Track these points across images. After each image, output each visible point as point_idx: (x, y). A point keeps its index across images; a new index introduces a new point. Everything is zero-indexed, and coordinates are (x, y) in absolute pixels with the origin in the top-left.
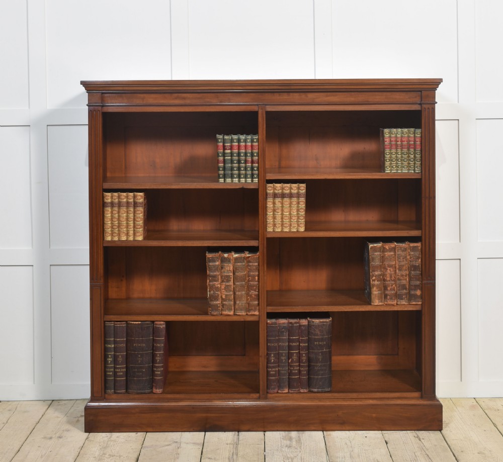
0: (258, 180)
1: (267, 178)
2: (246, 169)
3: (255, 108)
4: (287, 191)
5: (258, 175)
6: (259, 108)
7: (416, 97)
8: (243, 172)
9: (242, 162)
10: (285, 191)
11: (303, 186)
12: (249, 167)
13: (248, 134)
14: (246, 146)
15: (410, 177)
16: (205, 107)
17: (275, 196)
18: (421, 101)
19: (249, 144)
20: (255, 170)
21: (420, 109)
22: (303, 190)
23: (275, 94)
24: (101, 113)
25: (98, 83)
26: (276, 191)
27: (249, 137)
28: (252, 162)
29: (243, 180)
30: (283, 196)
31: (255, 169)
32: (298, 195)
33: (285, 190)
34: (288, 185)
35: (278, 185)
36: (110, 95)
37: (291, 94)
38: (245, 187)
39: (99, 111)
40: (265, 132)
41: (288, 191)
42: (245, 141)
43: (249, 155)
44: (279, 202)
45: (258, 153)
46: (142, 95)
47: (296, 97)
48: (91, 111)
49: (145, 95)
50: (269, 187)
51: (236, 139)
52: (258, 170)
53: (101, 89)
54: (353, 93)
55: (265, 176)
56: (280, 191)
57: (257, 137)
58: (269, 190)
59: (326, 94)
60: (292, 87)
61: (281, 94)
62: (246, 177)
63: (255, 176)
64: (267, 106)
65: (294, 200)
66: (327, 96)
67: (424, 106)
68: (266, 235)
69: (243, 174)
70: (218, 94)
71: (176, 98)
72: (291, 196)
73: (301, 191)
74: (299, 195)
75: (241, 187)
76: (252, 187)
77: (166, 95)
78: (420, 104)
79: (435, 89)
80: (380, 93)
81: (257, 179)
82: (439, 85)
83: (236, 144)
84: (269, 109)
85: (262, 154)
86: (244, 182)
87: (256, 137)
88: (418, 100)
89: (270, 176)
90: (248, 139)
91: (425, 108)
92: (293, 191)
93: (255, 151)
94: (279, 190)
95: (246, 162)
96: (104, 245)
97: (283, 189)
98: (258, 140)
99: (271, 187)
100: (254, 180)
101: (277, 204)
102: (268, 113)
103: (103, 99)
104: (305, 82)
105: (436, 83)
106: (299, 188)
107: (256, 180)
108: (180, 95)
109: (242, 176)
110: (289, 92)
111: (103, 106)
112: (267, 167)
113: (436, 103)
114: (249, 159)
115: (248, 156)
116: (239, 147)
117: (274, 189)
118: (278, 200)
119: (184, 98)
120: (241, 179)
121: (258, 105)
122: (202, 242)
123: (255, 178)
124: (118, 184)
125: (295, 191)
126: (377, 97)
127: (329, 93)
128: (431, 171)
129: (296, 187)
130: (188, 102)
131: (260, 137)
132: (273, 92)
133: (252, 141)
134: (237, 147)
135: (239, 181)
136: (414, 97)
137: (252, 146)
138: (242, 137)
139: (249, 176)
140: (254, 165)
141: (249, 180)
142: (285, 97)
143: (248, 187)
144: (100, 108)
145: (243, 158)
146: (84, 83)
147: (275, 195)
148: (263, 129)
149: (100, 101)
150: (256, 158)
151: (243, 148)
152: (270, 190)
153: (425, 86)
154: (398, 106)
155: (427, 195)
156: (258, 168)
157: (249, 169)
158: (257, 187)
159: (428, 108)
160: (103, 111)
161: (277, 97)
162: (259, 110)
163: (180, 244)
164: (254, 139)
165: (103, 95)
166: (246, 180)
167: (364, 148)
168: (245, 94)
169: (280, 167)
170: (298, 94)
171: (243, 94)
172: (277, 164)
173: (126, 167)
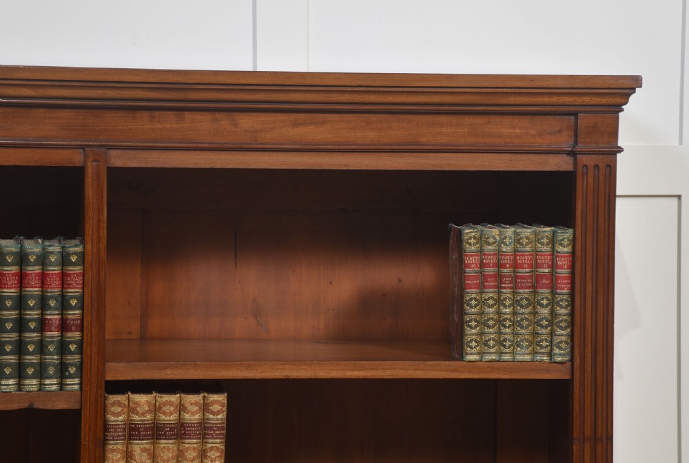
0: (81, 384)
1: (109, 377)
2: (42, 348)
3: (76, 158)
4: (169, 418)
5: (81, 367)
6: (86, 156)
7: (560, 132)
8: (34, 359)
9: (32, 325)
10: (163, 417)
11: (218, 400)
12: (52, 342)
13: (48, 236)
14: (43, 277)
15: (538, 376)
17: (132, 432)
18: (576, 143)
19: (55, 270)
20: (71, 353)
21: (570, 168)
22: (218, 413)
23: (138, 114)
26: (136, 418)
27: (55, 247)
28: (64, 326)
29: (32, 384)
30: (156, 432)
31: (73, 347)
32: (204, 430)
33: (164, 413)
34: (174, 398)
35: (142, 399)
37: (188, 115)
38: (39, 405)
40: (104, 233)
41: (172, 417)
42: (43, 259)
43: (52, 303)
44: (144, 450)
45: (81, 299)
47: (202, 125)
50: (114, 404)
51: (12, 254)
52: (81, 350)
54: (374, 117)
55: (102, 372)
56: (149, 417)
57: (79, 249)
58: (113, 414)
59: (293, 116)
60: (192, 95)
61: (156, 113)
62: (41, 373)
63: (72, 370)
64: (113, 153)
65: (191, 445)
66: (295, 124)
67: (583, 159)
69: (32, 365)
72: (180, 431)
73: (211, 416)
74: (205, 428)
75: (26, 405)
76: (61, 405)
78: (572, 153)
79: (618, 108)
80: (453, 119)
81: (77, 381)
82: (629, 95)
83: (14, 269)
84: (120, 160)
85: (95, 302)
86: (35, 388)
87: (74, 247)
88: (565, 141)
89: (117, 371)
90: (52, 253)
91: (586, 166)
92: (187, 416)
93: (74, 291)
94: (143, 414)
95: (43, 325)
97: (156, 409)
98: (82, 256)
99: (119, 404)
100: (69, 382)
101: (137, 457)
102: (114, 173)
104: (229, 81)
105: (623, 88)
106: (205, 408)
107: (73, 384)
109: (30, 371)
110: (180, 109)
112: (107, 338)
113: (620, 150)
114: (53, 316)
115: (50, 308)
116: (22, 278)
117: (132, 410)
118: (139, 447)
120: (27, 381)
121: (83, 147)
123: (71, 376)
125: (192, 417)
126: (445, 130)
127: (302, 116)
128: (600, 358)
129: (196, 404)
131: (89, 247)
132: (131, 108)
133: (64, 260)
134: (14, 280)
135: (20, 386)
136: (555, 134)
137: (63, 276)
138: (33, 247)
139: (51, 371)
140: (70, 334)
141: (51, 384)
142: (168, 125)
143: (49, 406)
145: (33, 314)
147: (131, 429)
148: (99, 221)
150: (74, 314)
151: (35, 281)
152: (119, 414)
153: (587, 100)
154: (507, 157)
155: (588, 432)
156: (81, 344)
157: (51, 348)
158: (76, 407)
159: (596, 166)
161: (143, 125)
162: (85, 162)
164: (69, 255)
166: (41, 385)
167: (400, 281)
168: (42, 110)
169: (144, 338)
170: (207, 116)
171: (35, 111)
172: (135, 327)
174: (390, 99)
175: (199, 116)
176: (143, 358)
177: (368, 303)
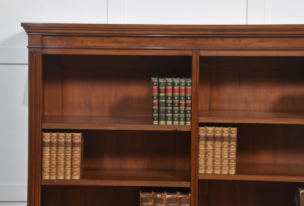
0: (191, 123)
1: (200, 121)
2: (179, 112)
3: (189, 53)
4: (218, 135)
5: (191, 118)
6: (193, 52)
8: (177, 115)
9: (176, 105)
10: (216, 134)
11: (234, 130)
12: (182, 110)
13: (181, 77)
14: (180, 90)
17: (207, 139)
19: (183, 88)
20: (188, 114)
22: (234, 134)
23: (209, 39)
24: (41, 55)
25: (39, 26)
26: (208, 134)
27: (183, 81)
28: (186, 105)
29: (176, 123)
30: (214, 139)
31: (188, 112)
32: (229, 139)
33: (217, 133)
34: (220, 129)
35: (210, 129)
36: (50, 37)
37: (225, 39)
38: (178, 129)
39: (39, 53)
40: (198, 76)
41: (220, 135)
42: (179, 85)
43: (182, 98)
44: (211, 144)
45: (191, 97)
46: (81, 38)
47: (229, 42)
48: (31, 52)
49: (84, 38)
50: (201, 130)
51: (170, 83)
52: (191, 113)
53: (41, 31)
54: (286, 39)
55: (197, 120)
56: (212, 134)
57: (190, 81)
58: (201, 133)
59: (259, 39)
60: (226, 33)
61: (215, 39)
62: (179, 120)
63: (188, 119)
64: (201, 51)
65: (226, 143)
66: (260, 42)
68: (198, 177)
69: (176, 117)
70: (154, 39)
71: (114, 42)
72: (222, 139)
73: (232, 135)
74: (230, 138)
75: (174, 129)
76: (185, 130)
77: (104, 39)
81: (190, 122)
83: (171, 87)
84: (203, 53)
85: (195, 98)
86: (177, 124)
87: (189, 81)
89: (202, 120)
90: (182, 83)
92: (224, 134)
93: (189, 95)
94: (210, 133)
95: (179, 105)
96: (42, 184)
97: (214, 132)
98: (191, 84)
99: (203, 130)
100: (187, 122)
101: (209, 146)
102: (201, 57)
103: (43, 42)
104: (238, 28)
106: (230, 132)
107: (189, 123)
108: (117, 38)
109: (176, 119)
110: (222, 37)
111: (43, 48)
112: (199, 109)
114: (183, 102)
115: (182, 100)
116: (173, 90)
117: (207, 132)
118: (209, 143)
119: (121, 42)
120: (175, 122)
121: (192, 50)
122: (136, 182)
123: (188, 121)
124: (57, 124)
125: (226, 135)
127: (262, 39)
129: (227, 131)
130: (125, 46)
131: (193, 81)
132: (207, 37)
133: (186, 85)
134: (171, 91)
135: (173, 123)
137: (186, 90)
138: (176, 81)
139: (182, 119)
140: (187, 108)
141: (182, 123)
142: (219, 42)
143: (182, 130)
144: (40, 50)
145: (176, 101)
146: (24, 25)
147: (206, 138)
148: (197, 73)
149: (40, 43)
150: (189, 102)
151: (177, 91)
152: (203, 133)
156: (191, 111)
157: (182, 112)
158: (190, 130)
160: (43, 53)
161: (211, 43)
162: (193, 54)
163: (115, 183)
164: (187, 83)
165: (43, 37)
166: (179, 123)
167: (295, 92)
168: (180, 38)
169: (210, 110)
170: (231, 39)
171: (178, 38)
172: (208, 106)
173: (63, 107)
174: (292, 33)
175: (228, 39)
176: (210, 116)
177: (283, 100)
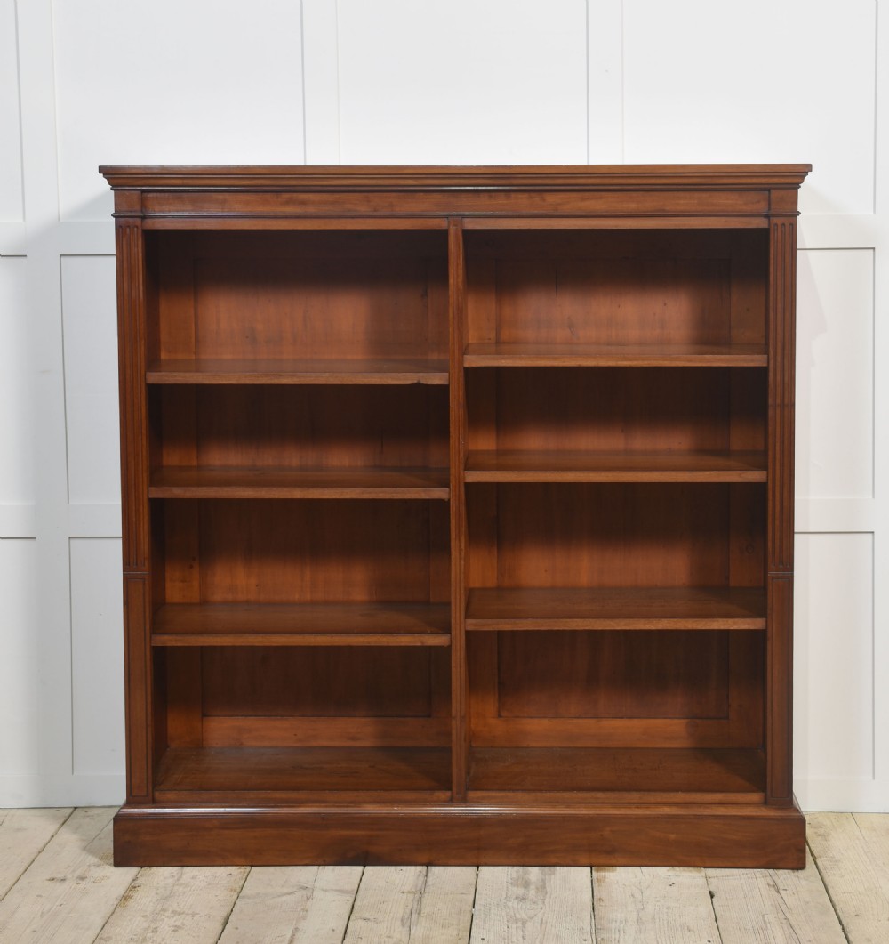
1: (466, 365)
3: (443, 224)
6: (449, 222)
7: (759, 202)
15: (745, 365)
16: (343, 220)
18: (769, 209)
21: (766, 226)
23: (482, 195)
24: (140, 231)
25: (134, 171)
36: (158, 194)
37: (513, 195)
38: (423, 382)
39: (137, 227)
40: (461, 272)
46: (220, 196)
47: (522, 201)
48: (121, 227)
49: (227, 196)
53: (140, 182)
54: (634, 194)
55: (461, 362)
59: (580, 194)
60: (515, 182)
61: (493, 194)
64: (466, 220)
66: (583, 199)
67: (775, 220)
68: (464, 478)
70: (370, 195)
71: (288, 202)
75: (416, 381)
76: (437, 383)
77: (268, 196)
78: (767, 216)
79: (796, 186)
80: (687, 194)
82: (803, 177)
84: (470, 225)
85: (456, 317)
88: (762, 207)
89: (471, 361)
91: (776, 225)
96: (150, 497)
102: (467, 233)
103: (143, 205)
104: (537, 172)
105: (801, 172)
108: (295, 195)
110: (508, 191)
111: (144, 218)
113: (799, 213)
119: (303, 203)
121: (447, 217)
122: (340, 490)
124: (175, 374)
126: (682, 202)
127: (587, 194)
128: (786, 352)
130: (311, 210)
132: (477, 191)
136: (755, 203)
142: (501, 201)
143: (430, 383)
144: (138, 221)
146: (106, 171)
148: (457, 265)
149: (138, 207)
153: (776, 180)
154: (723, 219)
155: (778, 401)
158: (446, 383)
159: (783, 225)
160: (145, 228)
161: (485, 202)
162: (449, 226)
163: (298, 494)
165: (145, 194)
168: (422, 194)
169: (498, 342)
170: (526, 195)
171: (418, 194)
172: (493, 335)
173: (197, 341)
174: (644, 181)
175: (520, 195)
176: (498, 353)
